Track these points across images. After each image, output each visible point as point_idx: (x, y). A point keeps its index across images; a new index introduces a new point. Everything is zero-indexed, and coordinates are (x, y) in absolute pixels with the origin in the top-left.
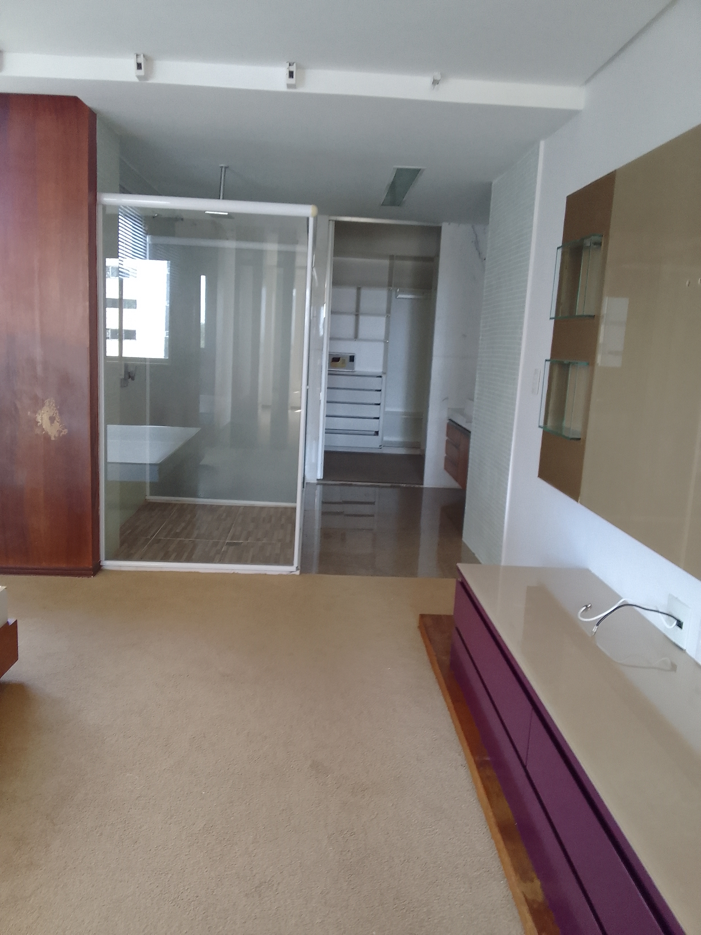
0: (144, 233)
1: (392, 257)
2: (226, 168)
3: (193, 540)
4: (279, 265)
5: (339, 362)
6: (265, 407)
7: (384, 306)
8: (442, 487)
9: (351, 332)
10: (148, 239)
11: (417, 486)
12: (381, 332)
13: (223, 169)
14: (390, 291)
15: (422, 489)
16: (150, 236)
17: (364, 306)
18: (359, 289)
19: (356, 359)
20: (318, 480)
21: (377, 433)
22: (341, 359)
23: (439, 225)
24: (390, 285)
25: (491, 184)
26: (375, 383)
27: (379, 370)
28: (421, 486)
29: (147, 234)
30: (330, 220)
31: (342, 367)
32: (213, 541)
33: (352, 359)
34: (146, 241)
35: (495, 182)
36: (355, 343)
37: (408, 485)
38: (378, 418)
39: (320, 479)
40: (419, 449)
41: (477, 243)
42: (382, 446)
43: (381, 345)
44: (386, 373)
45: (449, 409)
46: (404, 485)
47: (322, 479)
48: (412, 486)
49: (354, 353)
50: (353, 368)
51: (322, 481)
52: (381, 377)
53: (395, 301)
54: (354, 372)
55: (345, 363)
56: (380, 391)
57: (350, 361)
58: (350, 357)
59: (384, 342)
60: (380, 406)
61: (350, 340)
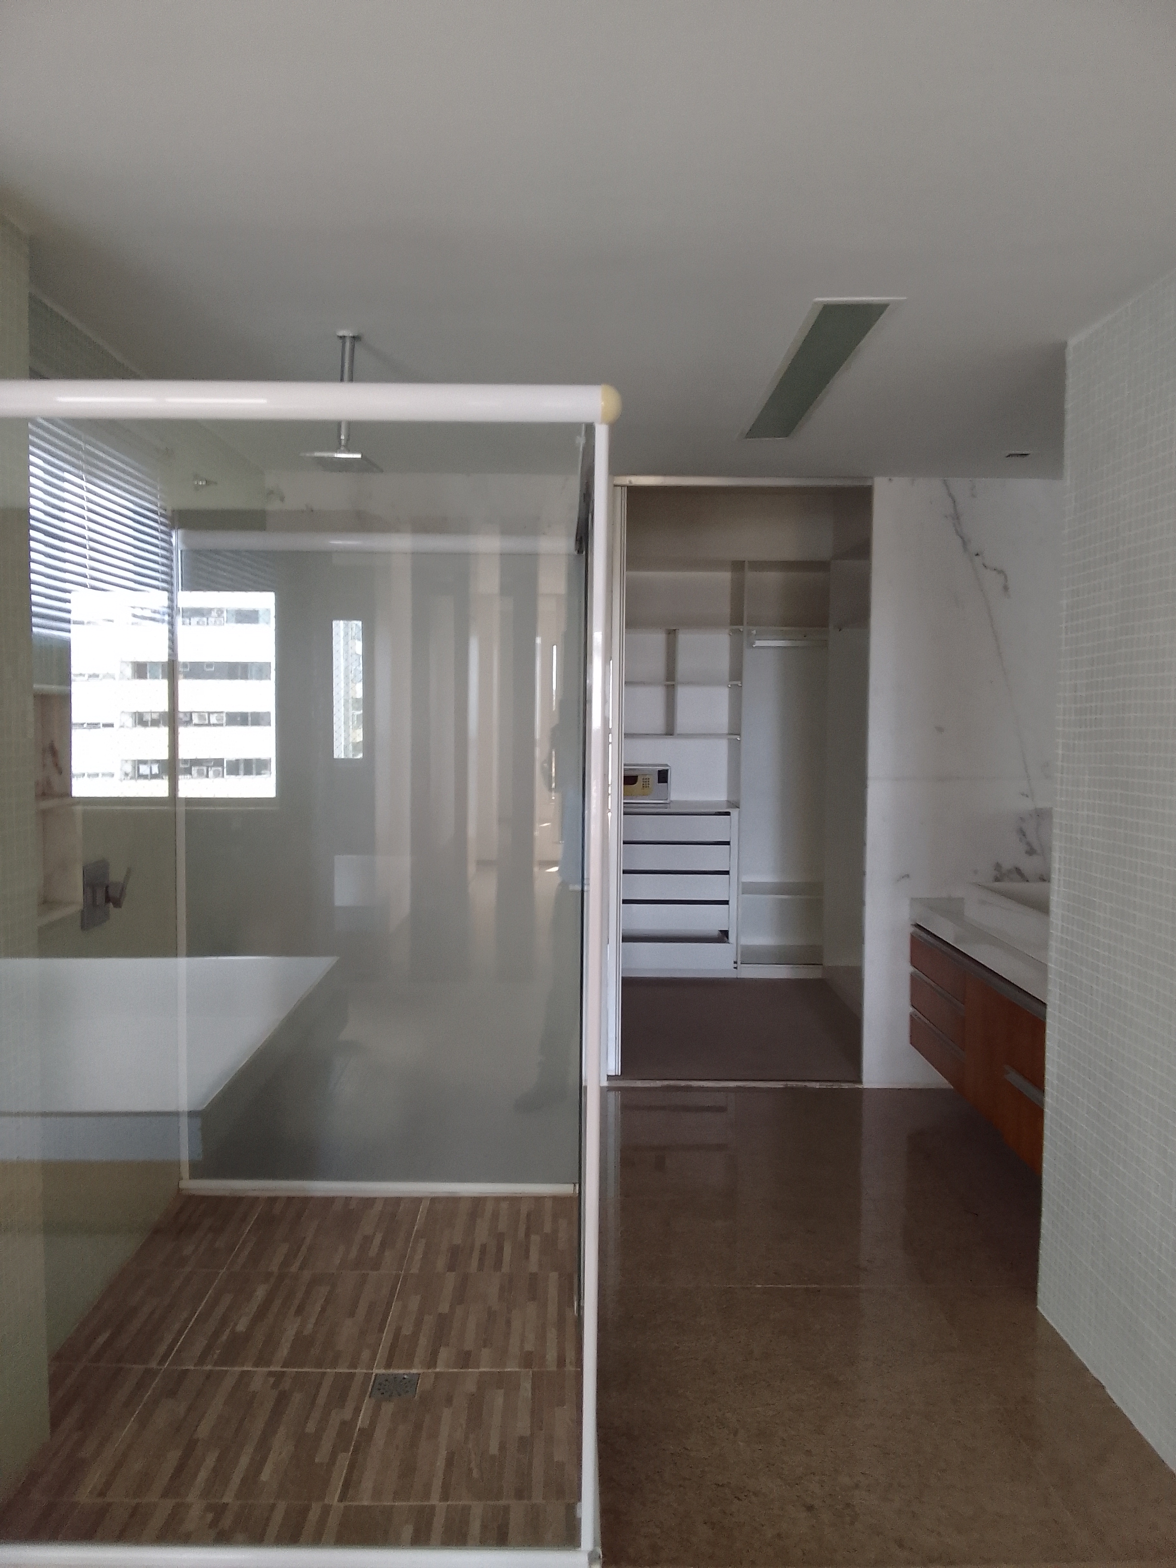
0: (162, 524)
1: (738, 566)
2: (355, 338)
3: (279, 1369)
4: (505, 590)
5: (637, 783)
6: (482, 864)
7: (724, 664)
8: (907, 1086)
9: (658, 722)
10: (174, 540)
11: (846, 1086)
12: (721, 719)
13: (348, 344)
14: (736, 634)
15: (861, 1091)
16: (180, 532)
17: (683, 665)
18: (672, 634)
19: (672, 777)
20: (609, 1077)
21: (725, 933)
22: (640, 779)
23: (869, 483)
24: (737, 619)
25: (1064, 345)
26: (715, 828)
27: (719, 796)
28: (860, 1086)
29: (172, 527)
30: (615, 486)
31: (644, 795)
32: (336, 1370)
33: (663, 776)
34: (171, 544)
35: (1072, 342)
36: (668, 743)
37: (824, 1085)
38: (726, 902)
39: (616, 1075)
40: (820, 966)
41: (958, 518)
42: (739, 962)
43: (723, 746)
44: (736, 806)
45: (913, 900)
46: (817, 1085)
47: (620, 1074)
48: (836, 1086)
49: (667, 765)
50: (666, 796)
51: (620, 1080)
52: (728, 814)
53: (748, 654)
54: (669, 803)
55: (648, 787)
56: (728, 843)
57: (658, 782)
58: (659, 772)
59: (728, 738)
60: (729, 877)
61: (659, 736)
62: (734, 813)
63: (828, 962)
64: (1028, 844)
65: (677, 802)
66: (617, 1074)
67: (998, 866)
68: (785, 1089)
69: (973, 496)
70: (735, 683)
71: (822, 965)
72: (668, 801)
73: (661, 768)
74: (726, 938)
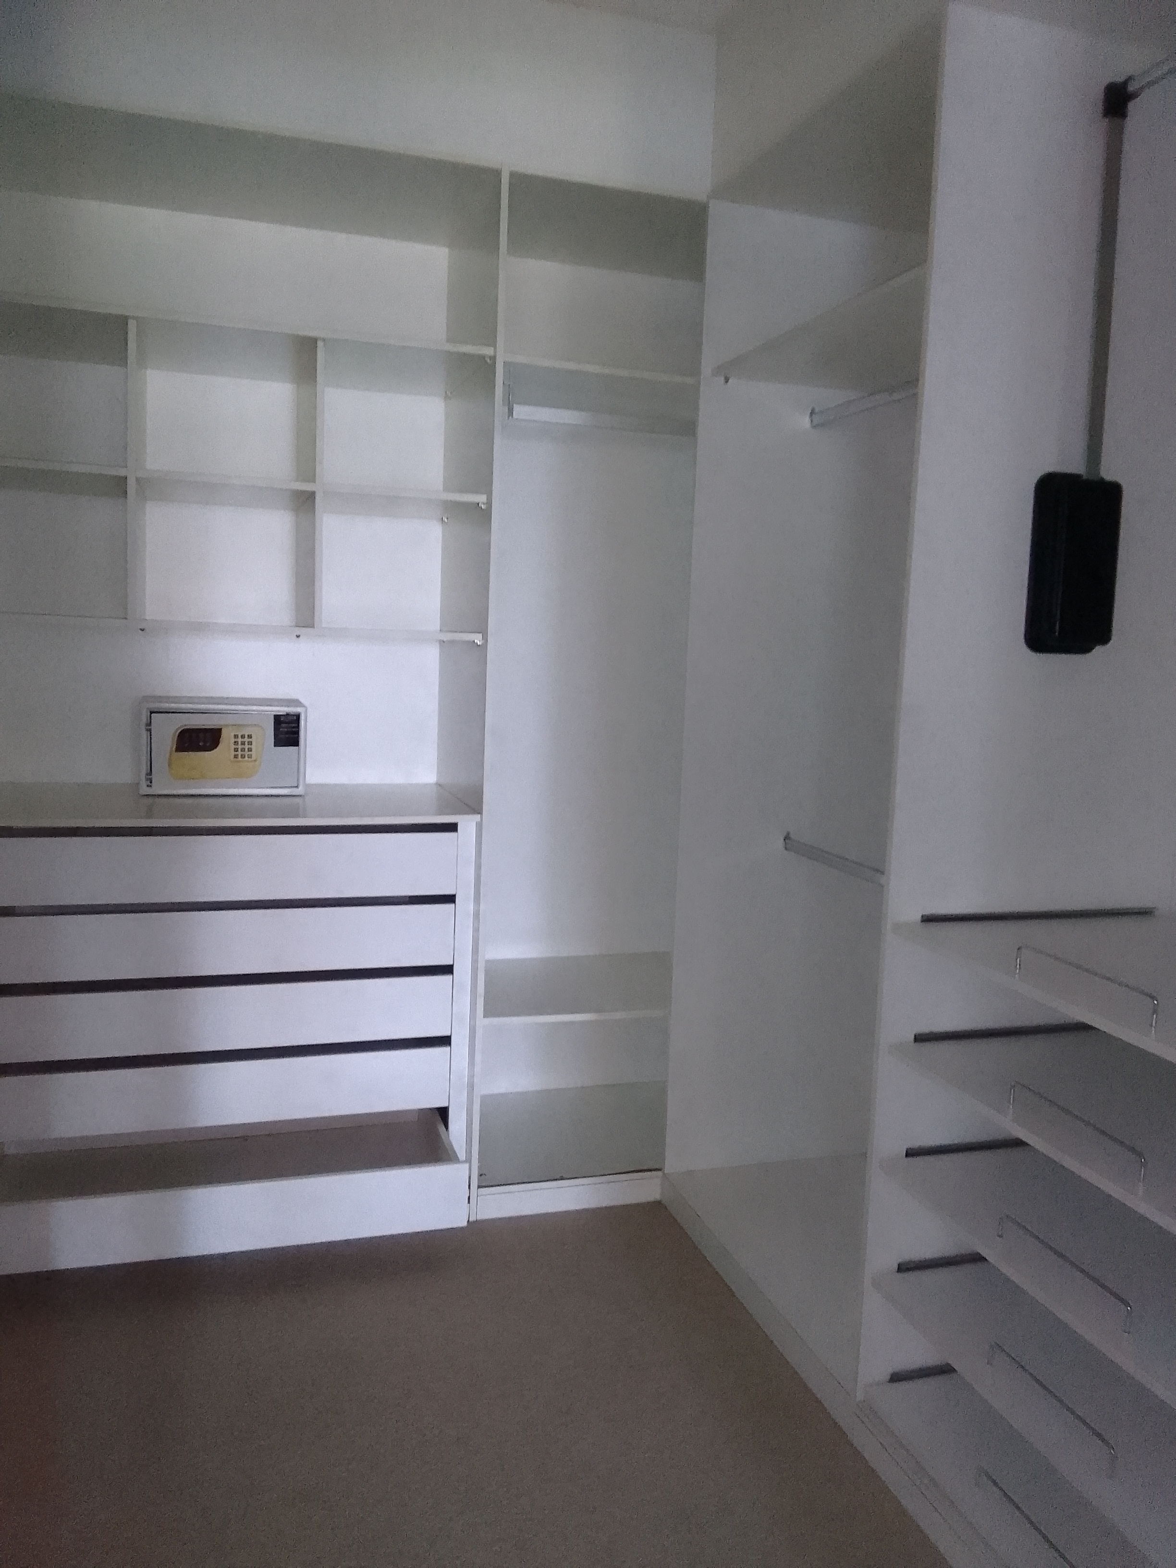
19: (308, 731)
33: (288, 730)
38: (445, 1040)
40: (659, 1173)
42: (474, 1183)
43: (428, 663)
49: (297, 703)
52: (452, 828)
54: (304, 796)
55: (250, 756)
56: (450, 899)
57: (275, 746)
58: (278, 720)
59: (442, 642)
60: (452, 976)
61: (276, 632)
62: (467, 824)
65: (323, 793)
70: (469, 498)
71: (661, 1170)
72: (300, 791)
73: (283, 710)
74: (442, 1128)
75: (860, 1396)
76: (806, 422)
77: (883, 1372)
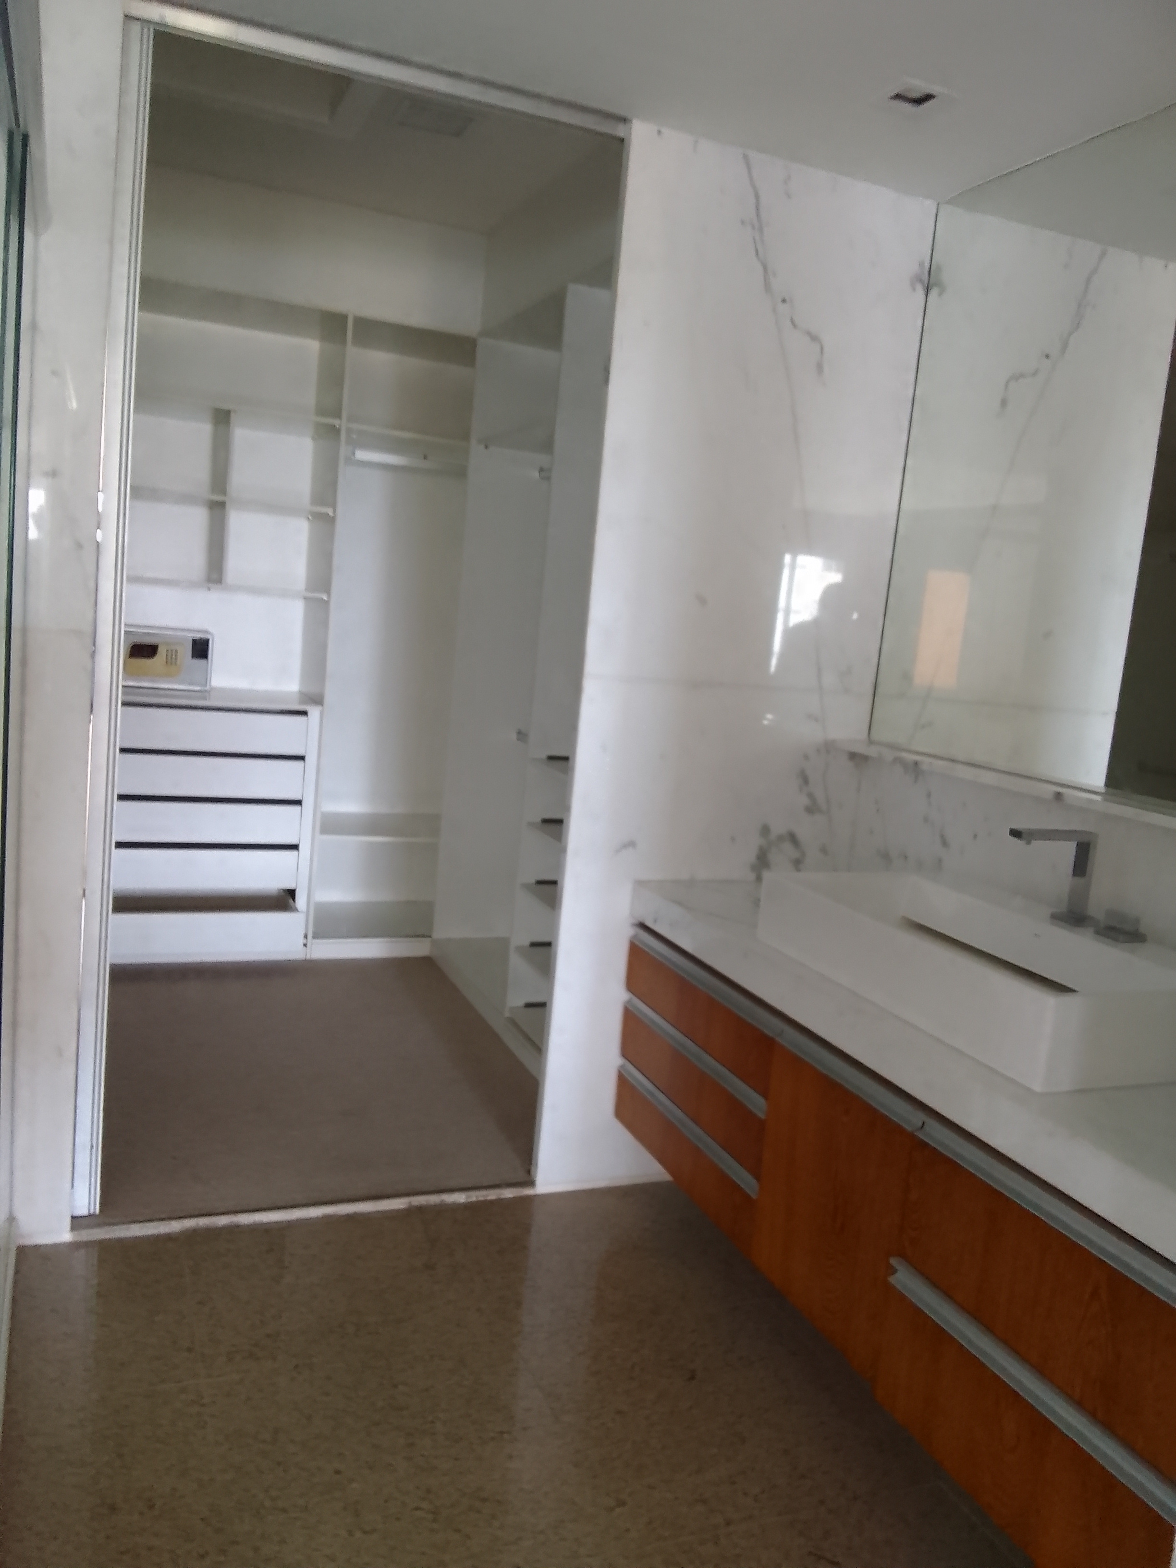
1: (333, 329)
5: (156, 658)
9: (196, 559)
11: (508, 1193)
14: (326, 436)
15: (530, 1203)
18: (222, 421)
19: (215, 650)
20: (77, 1222)
21: (291, 893)
22: (162, 651)
23: (622, 131)
26: (284, 734)
28: (530, 1192)
31: (166, 678)
33: (201, 649)
36: (214, 597)
37: (475, 1196)
38: (295, 847)
39: (90, 1215)
40: (429, 939)
41: (761, 230)
42: (310, 936)
43: (296, 611)
44: (318, 700)
45: (640, 884)
46: (460, 1198)
47: (98, 1211)
48: (492, 1195)
49: (206, 632)
50: (206, 680)
51: (99, 1225)
52: (304, 713)
53: (346, 474)
54: (210, 691)
55: (176, 664)
56: (302, 758)
57: (193, 657)
58: (195, 642)
59: (305, 598)
60: (300, 808)
61: (192, 585)
62: (314, 712)
63: (439, 933)
64: (811, 796)
65: (222, 690)
66: (92, 1211)
67: (765, 830)
68: (410, 1212)
69: (789, 196)
70: (324, 510)
71: (430, 937)
72: (208, 688)
73: (198, 636)
74: (291, 901)
75: (507, 1014)
76: (536, 474)
77: (521, 1002)
